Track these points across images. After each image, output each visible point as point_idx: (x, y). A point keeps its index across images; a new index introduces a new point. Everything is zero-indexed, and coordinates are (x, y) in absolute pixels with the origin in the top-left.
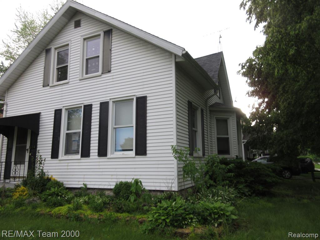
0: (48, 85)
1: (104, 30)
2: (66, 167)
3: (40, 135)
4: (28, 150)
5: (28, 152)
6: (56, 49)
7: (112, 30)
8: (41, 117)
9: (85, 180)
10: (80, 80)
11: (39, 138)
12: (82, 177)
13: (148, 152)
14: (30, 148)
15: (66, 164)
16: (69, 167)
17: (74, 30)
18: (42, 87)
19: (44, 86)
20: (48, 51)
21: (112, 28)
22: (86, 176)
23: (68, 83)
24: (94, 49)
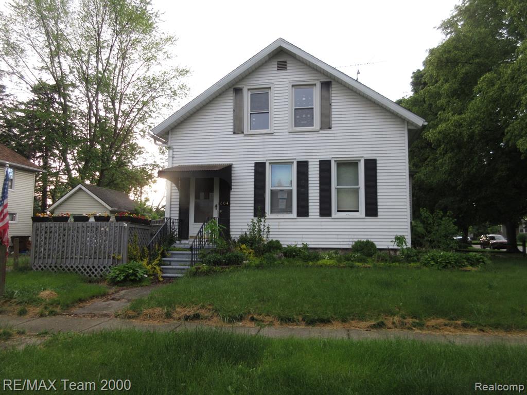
0: (243, 133)
1: (321, 81)
2: (277, 227)
3: (233, 190)
4: (216, 206)
5: (216, 209)
6: (249, 90)
7: (331, 82)
8: (232, 169)
9: (304, 240)
10: (290, 132)
11: (231, 193)
12: (301, 236)
13: (379, 214)
14: (219, 204)
15: (277, 224)
16: (280, 227)
17: (276, 72)
18: (232, 133)
19: (234, 133)
20: (238, 91)
21: (332, 80)
22: (304, 236)
23: (273, 133)
24: (304, 99)
